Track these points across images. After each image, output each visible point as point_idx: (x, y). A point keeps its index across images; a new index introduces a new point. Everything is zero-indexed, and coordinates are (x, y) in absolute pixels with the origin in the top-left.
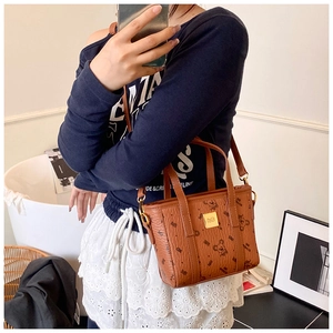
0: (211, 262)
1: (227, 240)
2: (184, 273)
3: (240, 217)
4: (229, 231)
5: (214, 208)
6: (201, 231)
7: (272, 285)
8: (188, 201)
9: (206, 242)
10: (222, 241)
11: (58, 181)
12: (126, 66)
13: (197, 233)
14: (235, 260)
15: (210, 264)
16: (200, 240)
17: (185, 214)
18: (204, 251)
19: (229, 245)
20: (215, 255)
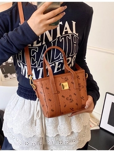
0: (65, 105)
1: (73, 95)
2: (53, 110)
3: (79, 84)
4: (74, 91)
5: (66, 80)
6: (60, 91)
7: (99, 126)
8: (54, 78)
9: (63, 96)
10: (70, 96)
11: (3, 75)
12: (42, 25)
13: (58, 92)
14: (77, 104)
15: (65, 107)
16: (60, 96)
17: (52, 83)
18: (62, 100)
19: (74, 97)
20: (68, 103)
